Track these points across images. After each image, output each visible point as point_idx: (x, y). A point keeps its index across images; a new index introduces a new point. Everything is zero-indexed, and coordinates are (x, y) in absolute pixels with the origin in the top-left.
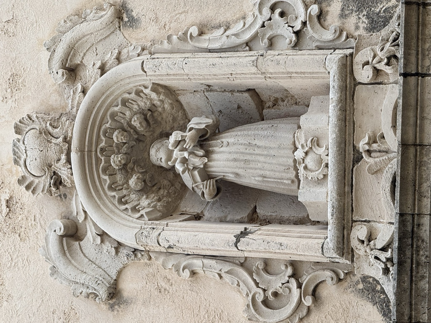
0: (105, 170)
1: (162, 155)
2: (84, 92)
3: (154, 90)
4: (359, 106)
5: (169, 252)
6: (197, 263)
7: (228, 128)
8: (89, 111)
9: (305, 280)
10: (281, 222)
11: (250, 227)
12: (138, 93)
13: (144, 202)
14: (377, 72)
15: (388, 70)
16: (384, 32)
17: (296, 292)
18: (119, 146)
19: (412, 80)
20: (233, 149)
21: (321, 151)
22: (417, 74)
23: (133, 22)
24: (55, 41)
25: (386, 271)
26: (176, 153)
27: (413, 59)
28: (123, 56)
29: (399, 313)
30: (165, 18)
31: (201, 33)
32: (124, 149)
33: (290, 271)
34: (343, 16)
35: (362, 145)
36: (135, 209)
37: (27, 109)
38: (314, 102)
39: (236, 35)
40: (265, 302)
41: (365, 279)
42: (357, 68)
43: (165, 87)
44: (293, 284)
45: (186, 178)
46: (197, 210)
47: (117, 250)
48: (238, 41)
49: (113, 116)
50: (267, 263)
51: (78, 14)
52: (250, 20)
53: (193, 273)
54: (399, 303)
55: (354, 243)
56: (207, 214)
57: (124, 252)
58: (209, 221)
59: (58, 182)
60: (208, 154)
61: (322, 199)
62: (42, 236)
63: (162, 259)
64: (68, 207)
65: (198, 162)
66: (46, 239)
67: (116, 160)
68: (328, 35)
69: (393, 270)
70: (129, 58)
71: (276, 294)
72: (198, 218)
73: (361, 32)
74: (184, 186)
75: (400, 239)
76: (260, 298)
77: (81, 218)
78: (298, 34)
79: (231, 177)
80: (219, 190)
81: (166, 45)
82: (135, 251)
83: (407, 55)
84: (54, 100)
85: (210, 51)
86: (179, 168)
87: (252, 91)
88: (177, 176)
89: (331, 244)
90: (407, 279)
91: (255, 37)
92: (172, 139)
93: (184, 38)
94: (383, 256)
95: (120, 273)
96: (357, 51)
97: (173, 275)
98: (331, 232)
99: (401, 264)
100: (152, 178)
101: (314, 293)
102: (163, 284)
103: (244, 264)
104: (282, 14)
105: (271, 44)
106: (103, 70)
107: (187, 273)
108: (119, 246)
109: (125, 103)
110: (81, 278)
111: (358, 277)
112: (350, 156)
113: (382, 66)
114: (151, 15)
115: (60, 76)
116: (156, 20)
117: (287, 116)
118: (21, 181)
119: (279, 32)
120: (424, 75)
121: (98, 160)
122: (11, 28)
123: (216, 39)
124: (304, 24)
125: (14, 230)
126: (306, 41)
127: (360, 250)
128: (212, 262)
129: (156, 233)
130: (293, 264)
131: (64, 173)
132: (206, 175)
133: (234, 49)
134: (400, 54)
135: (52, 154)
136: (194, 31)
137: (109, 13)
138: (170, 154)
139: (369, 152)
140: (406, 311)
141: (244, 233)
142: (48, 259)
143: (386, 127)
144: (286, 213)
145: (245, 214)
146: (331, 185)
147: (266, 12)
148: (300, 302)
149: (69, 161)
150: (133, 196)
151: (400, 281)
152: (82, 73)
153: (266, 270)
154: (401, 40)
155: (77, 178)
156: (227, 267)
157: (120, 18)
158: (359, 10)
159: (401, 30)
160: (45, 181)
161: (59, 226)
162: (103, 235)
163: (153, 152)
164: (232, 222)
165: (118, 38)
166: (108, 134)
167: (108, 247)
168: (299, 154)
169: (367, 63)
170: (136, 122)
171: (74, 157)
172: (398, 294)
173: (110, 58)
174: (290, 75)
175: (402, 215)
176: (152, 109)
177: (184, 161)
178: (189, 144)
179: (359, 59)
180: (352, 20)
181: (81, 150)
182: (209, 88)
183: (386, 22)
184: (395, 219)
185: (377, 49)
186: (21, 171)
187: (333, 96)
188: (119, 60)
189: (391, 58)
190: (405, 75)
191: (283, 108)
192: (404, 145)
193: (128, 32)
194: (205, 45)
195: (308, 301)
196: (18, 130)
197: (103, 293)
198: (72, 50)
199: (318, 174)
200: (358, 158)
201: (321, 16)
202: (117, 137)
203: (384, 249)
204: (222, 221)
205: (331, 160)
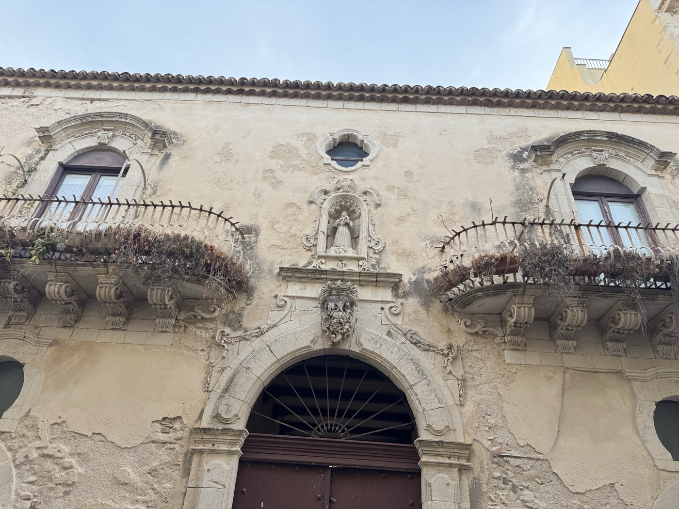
0: (341, 201)
1: (344, 214)
2: (360, 196)
3: (360, 213)
4: (353, 261)
5: (320, 216)
6: (318, 222)
7: (350, 231)
8: (355, 197)
9: (313, 248)
10: (327, 242)
11: (326, 235)
12: (359, 209)
13: (333, 210)
14: (361, 266)
15: (362, 269)
16: (371, 268)
17: (310, 245)
18: (346, 204)
19: (359, 274)
20: (345, 231)
21: (343, 252)
22: (360, 275)
23: (376, 208)
24: (373, 189)
25: (314, 267)
26: (344, 218)
27: (364, 274)
28: (368, 206)
29: (303, 270)
30: (377, 216)
31: (373, 224)
32: (346, 205)
33: (315, 244)
34: (375, 258)
35: (344, 262)
36: (331, 207)
37: (356, 182)
38: (355, 251)
39: (372, 233)
40: (308, 238)
41: (312, 262)
42: (362, 261)
43: (360, 215)
44: (312, 245)
45: (338, 220)
46: (331, 222)
47: (321, 203)
48: (370, 233)
49: (354, 203)
50: (317, 239)
51: (379, 195)
52: (375, 236)
53: (315, 221)
54: (306, 269)
55: (321, 259)
56: (329, 225)
57: (321, 205)
58: (328, 225)
59: (338, 189)
60: (344, 225)
61: (332, 252)
62: (326, 185)
63: (319, 214)
64: (332, 192)
65: (342, 223)
66: (325, 186)
67: (343, 203)
68: (371, 255)
69: (314, 268)
70: (368, 207)
71: (309, 241)
72: (329, 223)
73: (371, 262)
74: (336, 220)
75: (321, 270)
76: (308, 237)
77: (329, 195)
78: (371, 247)
79: (338, 231)
80: (335, 228)
81: (370, 216)
82: (321, 207)
83: (365, 273)
84: (358, 189)
85: (368, 227)
86: (341, 218)
87: (358, 236)
88: (339, 218)
89: (321, 254)
90: (312, 271)
91: (371, 237)
92: (348, 217)
93: (372, 220)
94: (317, 266)
95: (316, 204)
96: (367, 261)
97: (315, 216)
98: (324, 254)
99: (315, 270)
100: (339, 212)
101: (309, 250)
102: (313, 214)
103: (317, 233)
104: (376, 244)
105: (369, 241)
106: (365, 201)
107: (315, 220)
108: (322, 204)
109: (357, 206)
110: (315, 194)
111: (313, 260)
112: (341, 259)
113: (363, 267)
114: (378, 212)
115: (364, 190)
116: (376, 214)
117: (352, 245)
118: (339, 180)
119: (372, 243)
120: (360, 277)
121: (343, 199)
122: (376, 178)
123: (371, 228)
124: (374, 249)
125: (327, 178)
126: (369, 249)
127: (319, 261)
128: (318, 226)
129: (325, 212)
130: (316, 245)
131: (340, 191)
132: (339, 225)
133: (368, 232)
134: (365, 271)
135: (345, 188)
136: (373, 223)
137: (379, 202)
138: (344, 216)
139: (342, 263)
140: (304, 271)
141: (324, 234)
142: (320, 186)
143: (349, 267)
144: (329, 244)
145: (329, 234)
146: (335, 254)
147: (377, 240)
148: (307, 246)
149: (343, 192)
150: (334, 207)
151: (311, 270)
152: (365, 195)
153: (315, 238)
154: (369, 272)
155: (339, 194)
156: (316, 229)
157: (377, 205)
158: (376, 262)
159: (371, 272)
160: (339, 186)
161: (328, 189)
162: (325, 200)
163: (345, 212)
164: (327, 231)
165: (372, 204)
166: (349, 202)
167: (323, 201)
168: (342, 247)
169: (363, 263)
170: (352, 208)
171: (344, 193)
172: (308, 269)
173: (368, 202)
174: (361, 245)
175: (327, 271)
176: (355, 212)
177: (342, 220)
178: (346, 221)
179: (365, 262)
180: (374, 260)
181: (346, 195)
182: (360, 226)
183: (373, 268)
184: (326, 269)
185: (367, 266)
186: (341, 180)
187: (356, 256)
188: (367, 204)
189: (365, 270)
190: (360, 272)
191: (354, 244)
192: (343, 272)
193: (374, 207)
194: (370, 225)
195: (307, 248)
196: (351, 180)
197: (311, 200)
198: (370, 193)
199: (337, 251)
200: (341, 261)
201: (375, 253)
202: (349, 204)
203: (319, 266)
204: (328, 229)
205: (341, 255)
